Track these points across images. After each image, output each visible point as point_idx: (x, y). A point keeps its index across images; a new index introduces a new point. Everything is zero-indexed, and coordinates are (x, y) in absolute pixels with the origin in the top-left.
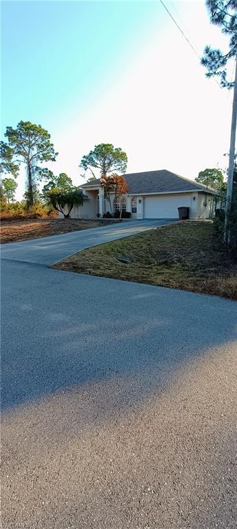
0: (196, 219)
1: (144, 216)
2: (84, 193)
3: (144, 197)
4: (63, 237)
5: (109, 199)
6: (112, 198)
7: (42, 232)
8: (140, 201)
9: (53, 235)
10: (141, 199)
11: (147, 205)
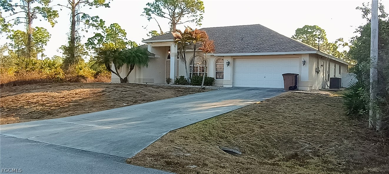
0: (308, 90)
1: (233, 83)
2: (150, 49)
3: (234, 58)
4: (127, 111)
5: (184, 59)
6: (189, 57)
7: (94, 103)
8: (228, 64)
9: (112, 107)
10: (230, 60)
11: (237, 69)
